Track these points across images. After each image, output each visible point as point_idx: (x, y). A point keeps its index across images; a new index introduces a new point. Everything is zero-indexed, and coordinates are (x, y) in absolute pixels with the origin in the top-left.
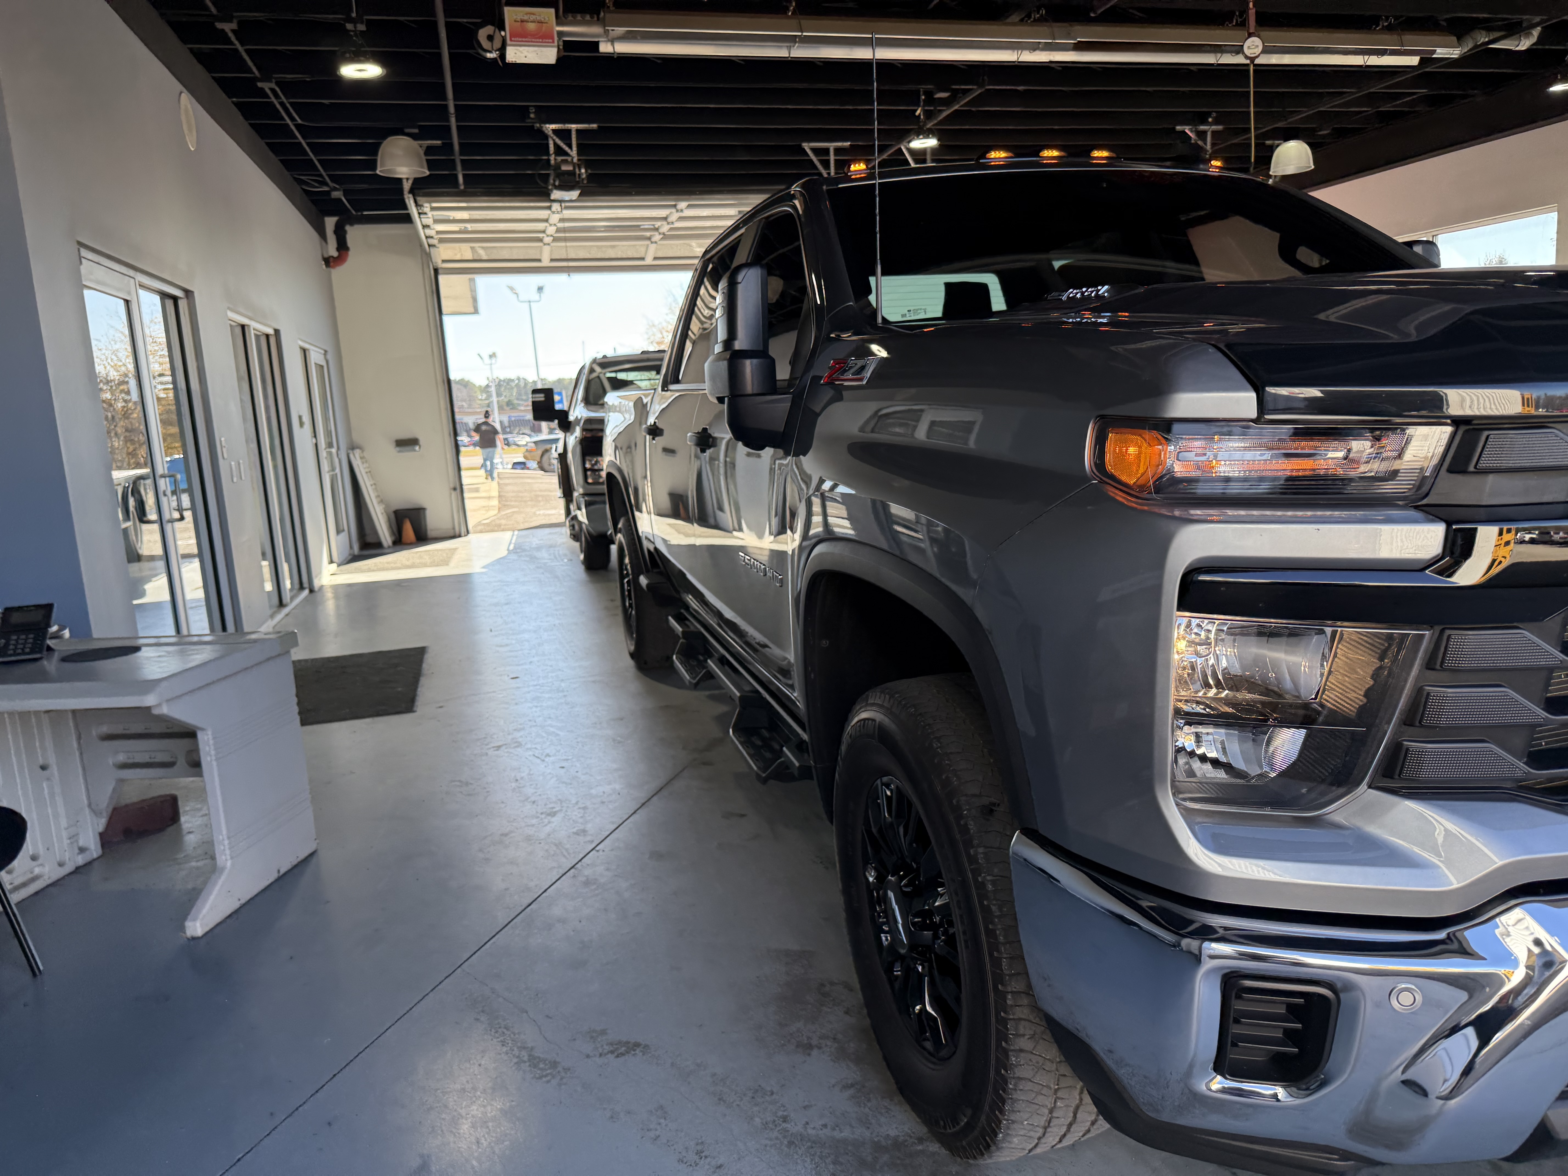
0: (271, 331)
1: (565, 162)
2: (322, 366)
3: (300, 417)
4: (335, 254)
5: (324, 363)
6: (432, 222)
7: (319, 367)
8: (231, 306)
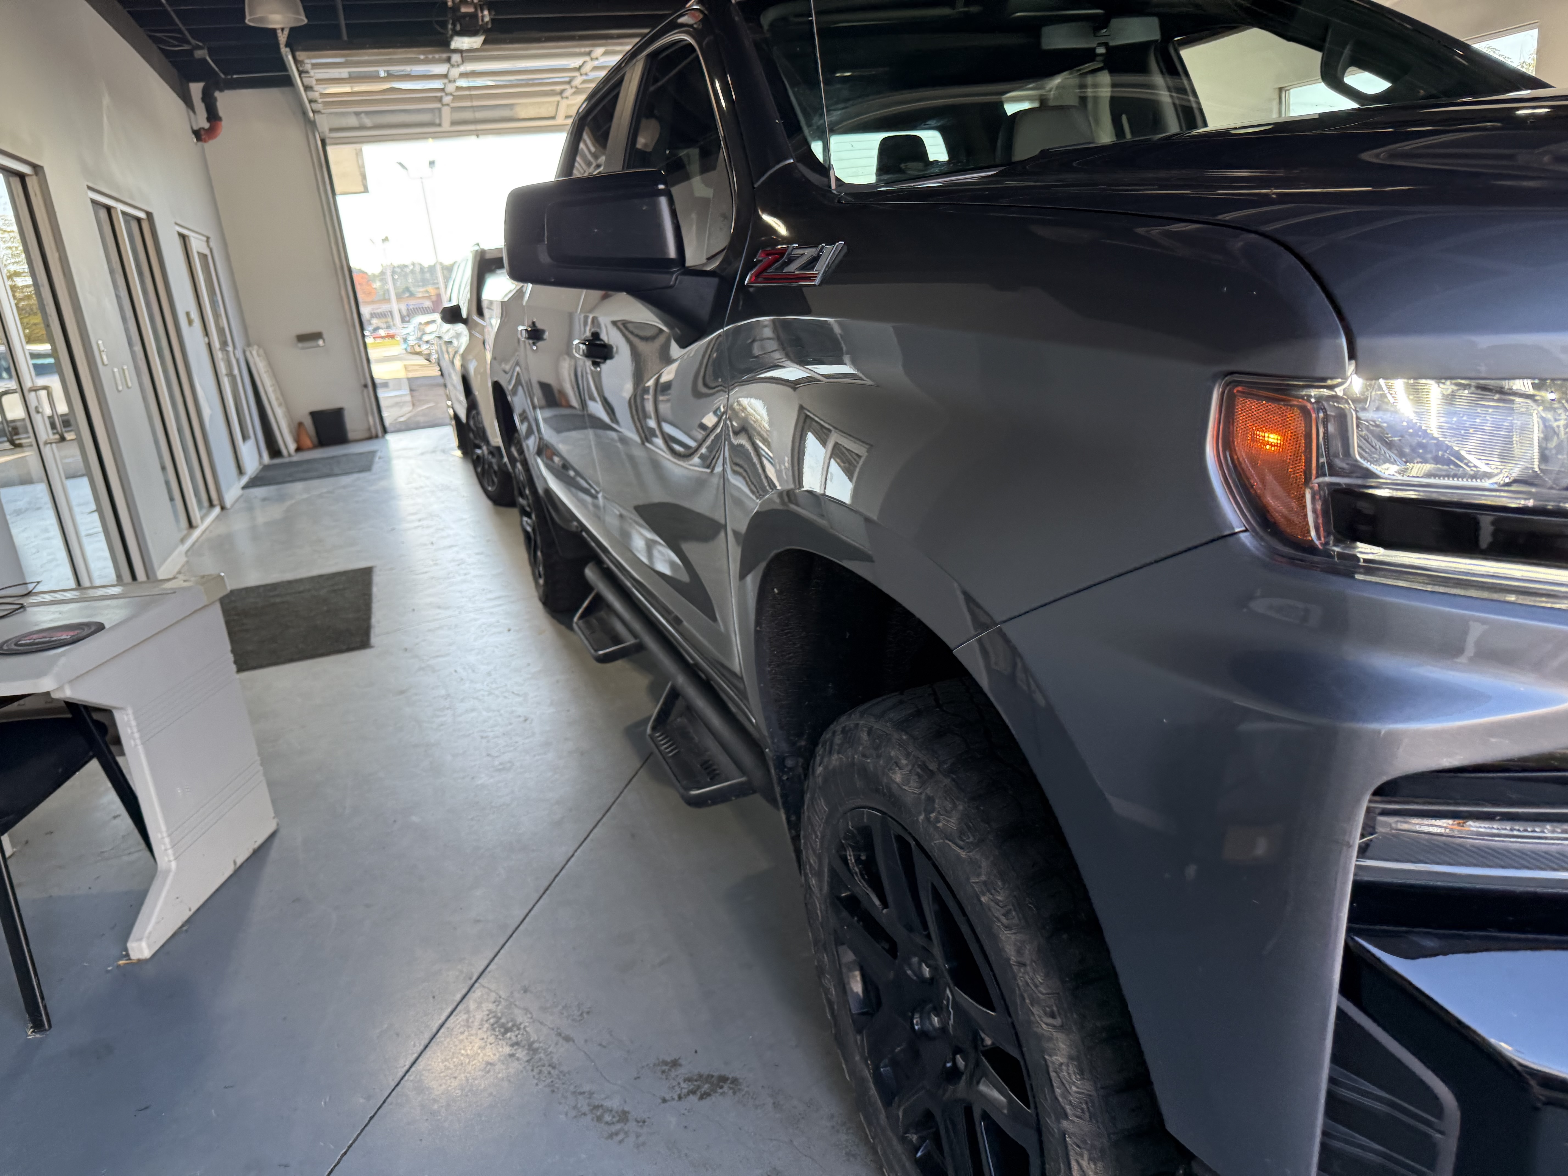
0: (142, 215)
2: (205, 256)
3: (188, 314)
4: (207, 125)
5: (206, 251)
6: (314, 82)
7: (203, 257)
8: (91, 185)
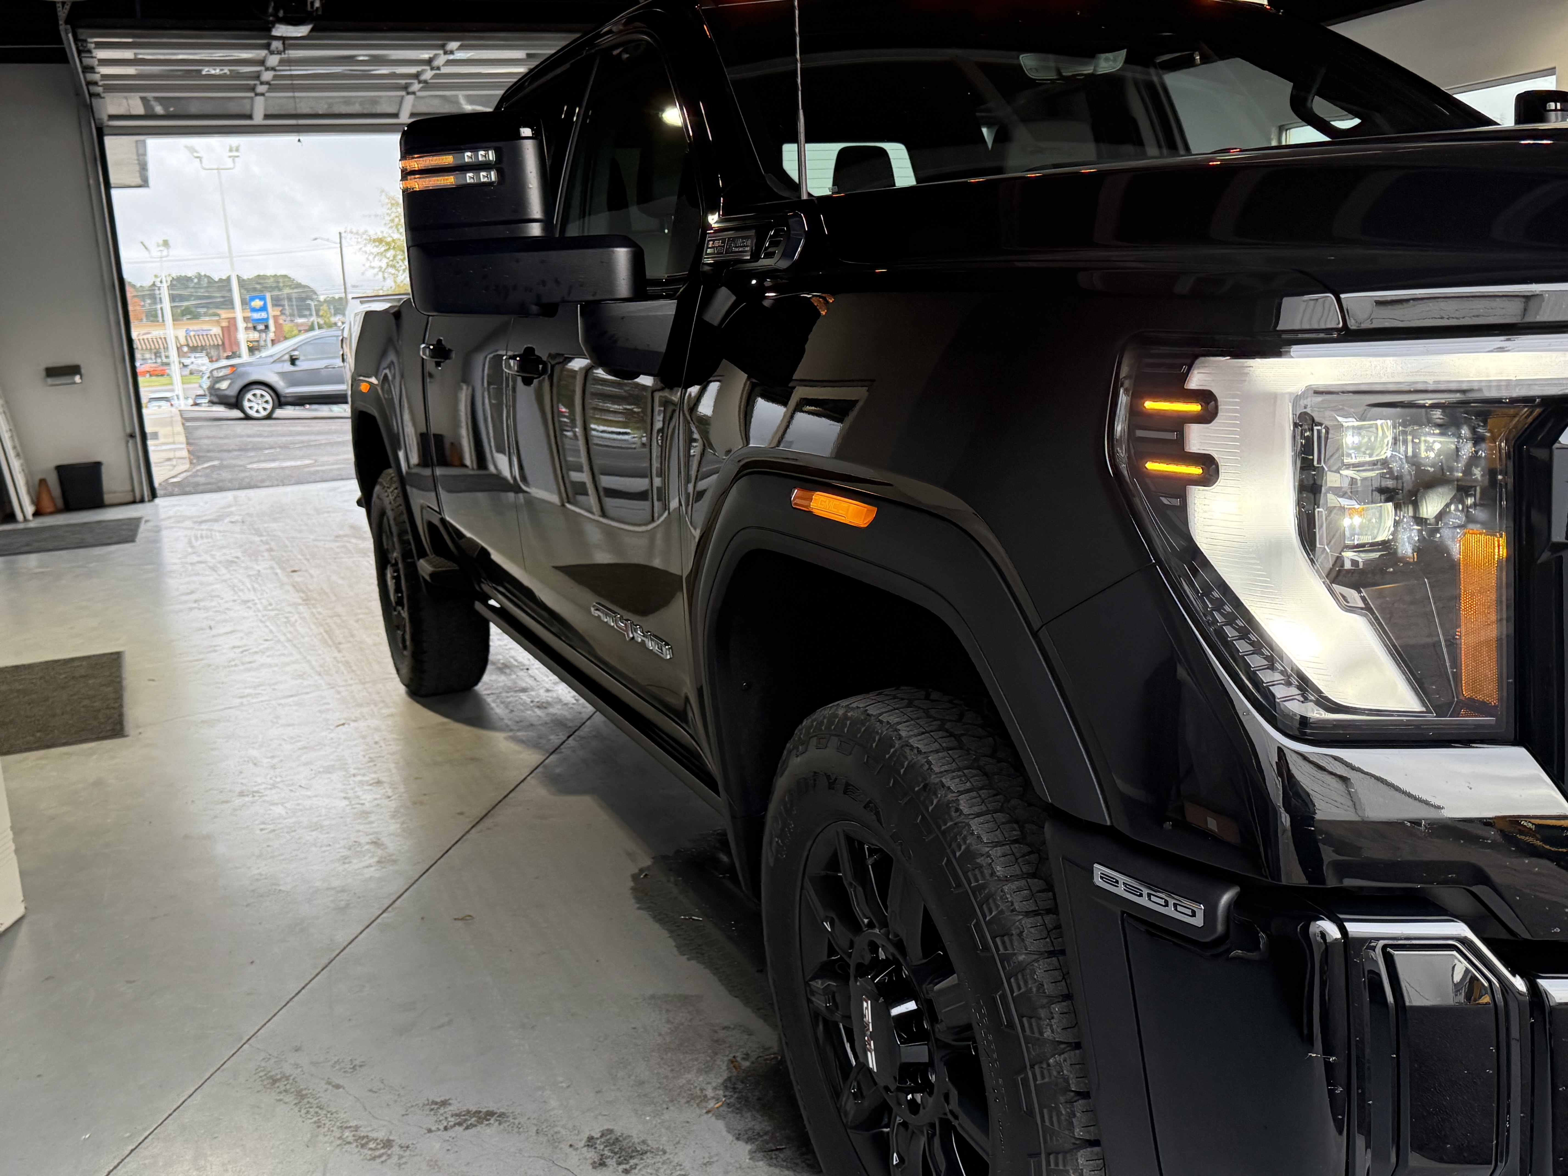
6: (97, 63)
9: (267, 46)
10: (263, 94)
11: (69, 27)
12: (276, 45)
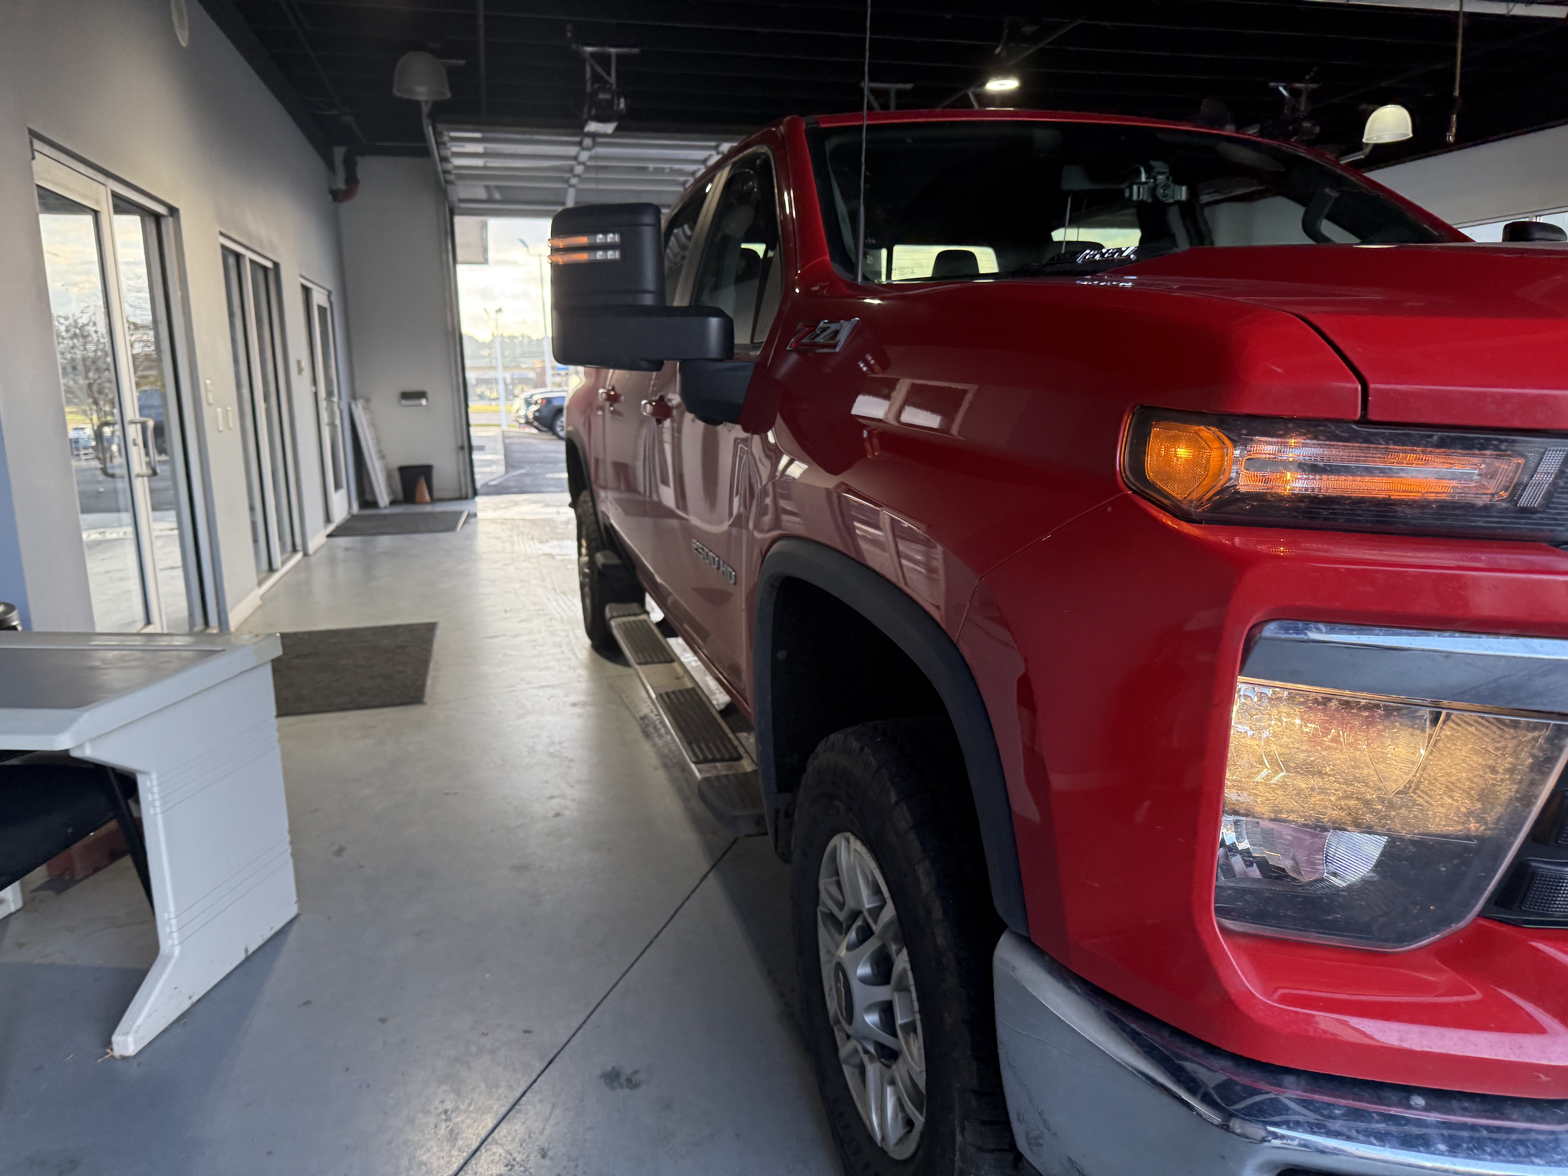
0: (269, 265)
1: (604, 90)
2: (325, 310)
3: (299, 363)
4: (343, 187)
5: (327, 305)
6: (451, 154)
7: (322, 309)
8: (224, 231)
9: (580, 144)
10: (573, 186)
11: (429, 121)
12: (588, 142)
